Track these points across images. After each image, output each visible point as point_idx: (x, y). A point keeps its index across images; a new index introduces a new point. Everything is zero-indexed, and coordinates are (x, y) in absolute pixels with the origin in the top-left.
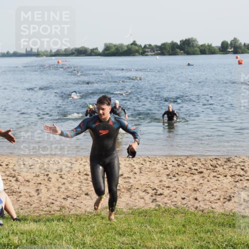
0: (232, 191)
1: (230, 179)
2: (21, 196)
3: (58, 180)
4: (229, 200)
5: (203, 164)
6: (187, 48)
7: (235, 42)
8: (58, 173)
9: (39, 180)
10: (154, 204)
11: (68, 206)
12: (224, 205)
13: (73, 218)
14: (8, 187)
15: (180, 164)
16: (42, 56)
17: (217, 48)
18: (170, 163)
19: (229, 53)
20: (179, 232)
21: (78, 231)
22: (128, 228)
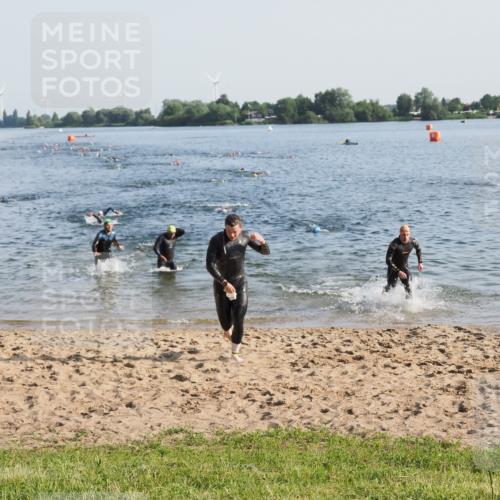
0: (422, 393)
1: (417, 370)
3: (70, 377)
4: (416, 413)
5: (363, 341)
6: (329, 110)
7: (425, 98)
8: (72, 363)
9: (32, 377)
10: (266, 422)
11: (92, 429)
12: (406, 422)
13: (101, 454)
15: (319, 341)
16: (37, 126)
17: (388, 109)
18: (296, 340)
19: (412, 118)
20: (315, 479)
21: (112, 480)
22: (215, 473)
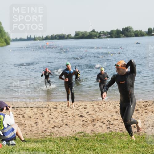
2: (26, 126)
3: (48, 116)
6: (126, 33)
8: (49, 112)
9: (37, 116)
10: (109, 130)
11: (55, 132)
13: (58, 140)
14: (18, 121)
16: (37, 40)
17: (145, 33)
18: (117, 105)
19: (153, 35)
20: (124, 147)
21: (62, 148)
22: (93, 146)
